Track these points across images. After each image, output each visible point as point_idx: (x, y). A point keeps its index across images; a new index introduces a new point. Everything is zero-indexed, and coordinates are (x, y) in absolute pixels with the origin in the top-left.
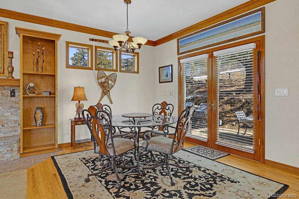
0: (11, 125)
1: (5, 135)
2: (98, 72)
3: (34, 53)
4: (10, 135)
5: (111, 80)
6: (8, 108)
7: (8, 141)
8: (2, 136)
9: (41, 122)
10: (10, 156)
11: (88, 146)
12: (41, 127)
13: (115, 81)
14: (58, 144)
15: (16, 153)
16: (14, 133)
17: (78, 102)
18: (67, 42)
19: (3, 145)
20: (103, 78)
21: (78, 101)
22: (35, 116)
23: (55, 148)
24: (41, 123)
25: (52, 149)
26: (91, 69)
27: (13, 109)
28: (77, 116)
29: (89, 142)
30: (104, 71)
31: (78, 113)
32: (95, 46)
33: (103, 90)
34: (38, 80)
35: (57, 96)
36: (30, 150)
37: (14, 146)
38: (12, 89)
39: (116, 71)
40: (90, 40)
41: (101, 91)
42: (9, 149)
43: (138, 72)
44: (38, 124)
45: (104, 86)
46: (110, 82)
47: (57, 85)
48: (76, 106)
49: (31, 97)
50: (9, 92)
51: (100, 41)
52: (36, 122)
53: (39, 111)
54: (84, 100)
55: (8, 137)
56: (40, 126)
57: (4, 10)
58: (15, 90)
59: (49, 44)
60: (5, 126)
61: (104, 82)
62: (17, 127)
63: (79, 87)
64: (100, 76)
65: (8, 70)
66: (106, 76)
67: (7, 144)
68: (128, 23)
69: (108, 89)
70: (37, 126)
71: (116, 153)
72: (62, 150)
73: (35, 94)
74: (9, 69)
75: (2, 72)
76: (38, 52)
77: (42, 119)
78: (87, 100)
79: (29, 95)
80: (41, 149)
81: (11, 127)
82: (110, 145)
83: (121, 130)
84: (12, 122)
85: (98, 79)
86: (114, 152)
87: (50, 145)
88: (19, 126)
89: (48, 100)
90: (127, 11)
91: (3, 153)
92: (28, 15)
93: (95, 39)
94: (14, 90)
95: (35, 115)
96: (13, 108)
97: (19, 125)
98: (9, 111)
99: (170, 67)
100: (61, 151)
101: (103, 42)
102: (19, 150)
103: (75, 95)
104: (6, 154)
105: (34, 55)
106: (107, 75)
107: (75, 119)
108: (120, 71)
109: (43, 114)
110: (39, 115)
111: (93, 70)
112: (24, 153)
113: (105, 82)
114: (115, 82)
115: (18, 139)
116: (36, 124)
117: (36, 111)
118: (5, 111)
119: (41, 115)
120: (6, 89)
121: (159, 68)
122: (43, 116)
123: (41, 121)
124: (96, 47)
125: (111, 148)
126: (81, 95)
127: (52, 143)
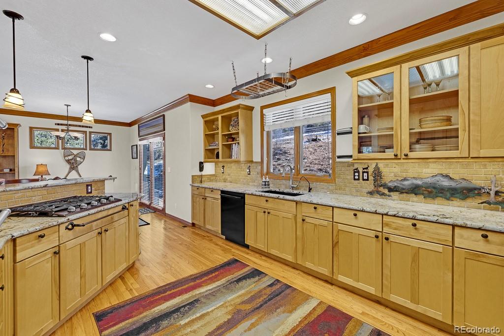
2: (65, 151)
5: (80, 157)
18: (30, 127)
26: (57, 148)
30: (71, 150)
33: (70, 166)
35: (17, 172)
39: (85, 149)
40: (56, 125)
41: (68, 167)
43: (110, 150)
45: (71, 162)
46: (78, 159)
47: (17, 163)
61: (71, 159)
63: (42, 164)
64: (66, 154)
66: (73, 154)
69: (76, 165)
85: (65, 157)
93: (61, 124)
99: (136, 146)
106: (75, 153)
108: (91, 149)
113: (73, 159)
114: (84, 159)
121: (132, 146)
126: (43, 171)
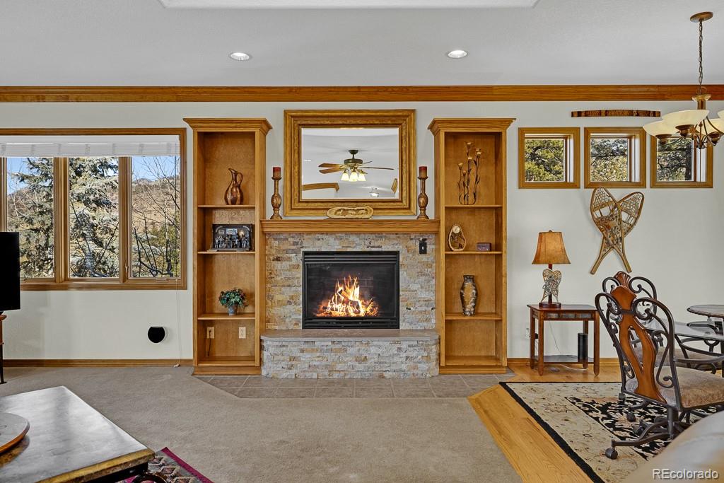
0: (420, 309)
1: (410, 327)
2: (594, 192)
3: (461, 164)
4: (419, 328)
5: (626, 211)
6: (417, 274)
7: (425, 339)
8: (407, 328)
9: (474, 307)
10: (427, 368)
11: (568, 371)
12: (472, 318)
13: (639, 213)
14: (508, 357)
15: (434, 363)
16: (425, 324)
17: (548, 268)
18: (520, 129)
19: (415, 346)
20: (605, 206)
21: (547, 265)
22: (461, 294)
23: (501, 366)
24: (472, 310)
25: (496, 366)
26: (575, 185)
27: (424, 277)
28: (546, 300)
29: (569, 364)
30: (608, 189)
31: (547, 293)
32: (585, 128)
33: (604, 238)
34: (466, 218)
35: (505, 252)
36: (455, 361)
37: (431, 350)
38: (421, 239)
39: (642, 184)
40: (573, 116)
41: (599, 238)
42: (425, 354)
43: (708, 184)
44: (467, 310)
45: (608, 227)
46: (624, 216)
47: (506, 229)
48: (544, 276)
49: (457, 254)
50: (418, 244)
51: (599, 113)
52: (464, 307)
53: (468, 284)
54: (564, 263)
55: (417, 330)
56: (471, 315)
57: (410, 87)
58: (426, 239)
59: (485, 140)
60: (412, 308)
61: (607, 217)
62: (429, 313)
63: (550, 231)
64: (596, 202)
65: (419, 202)
66: (614, 200)
67: (422, 345)
68: (701, 73)
69: (618, 235)
70: (466, 315)
71: (683, 402)
72: (513, 372)
73: (462, 250)
74: (421, 201)
75: (408, 206)
76: (469, 161)
77: (475, 301)
78: (570, 263)
79: (452, 251)
80: (475, 363)
81: (421, 312)
82: (666, 379)
83: (685, 344)
84: (422, 303)
85: (592, 210)
86: (679, 399)
87: (488, 358)
88: (434, 311)
89: (483, 260)
90: (701, 42)
91: (416, 360)
92: (448, 87)
93: (586, 112)
94: (424, 240)
95: (462, 291)
96: (424, 275)
97: (432, 309)
98: (417, 281)
100: (511, 375)
101: (606, 115)
102: (439, 359)
103: (543, 250)
104: (420, 363)
105: (460, 168)
106: (617, 199)
107: (541, 305)
108: (653, 185)
109: (476, 290)
110: (470, 293)
111: (579, 188)
112: (447, 367)
113: (612, 216)
114: (638, 216)
115: (437, 337)
116: (464, 310)
117: (463, 284)
118: (412, 280)
119: (474, 291)
120: (412, 239)
122: (477, 294)
123: (473, 304)
124: (587, 131)
125: (671, 387)
126: (556, 252)
127: (490, 354)
